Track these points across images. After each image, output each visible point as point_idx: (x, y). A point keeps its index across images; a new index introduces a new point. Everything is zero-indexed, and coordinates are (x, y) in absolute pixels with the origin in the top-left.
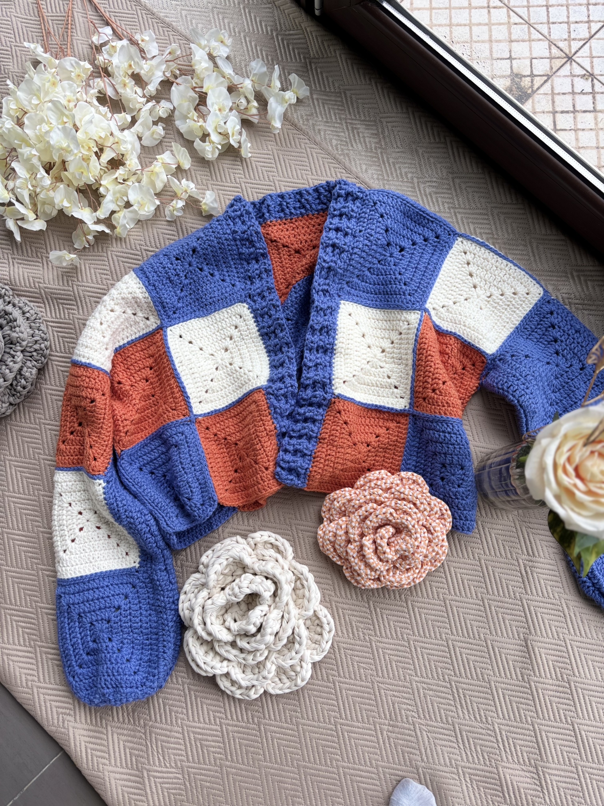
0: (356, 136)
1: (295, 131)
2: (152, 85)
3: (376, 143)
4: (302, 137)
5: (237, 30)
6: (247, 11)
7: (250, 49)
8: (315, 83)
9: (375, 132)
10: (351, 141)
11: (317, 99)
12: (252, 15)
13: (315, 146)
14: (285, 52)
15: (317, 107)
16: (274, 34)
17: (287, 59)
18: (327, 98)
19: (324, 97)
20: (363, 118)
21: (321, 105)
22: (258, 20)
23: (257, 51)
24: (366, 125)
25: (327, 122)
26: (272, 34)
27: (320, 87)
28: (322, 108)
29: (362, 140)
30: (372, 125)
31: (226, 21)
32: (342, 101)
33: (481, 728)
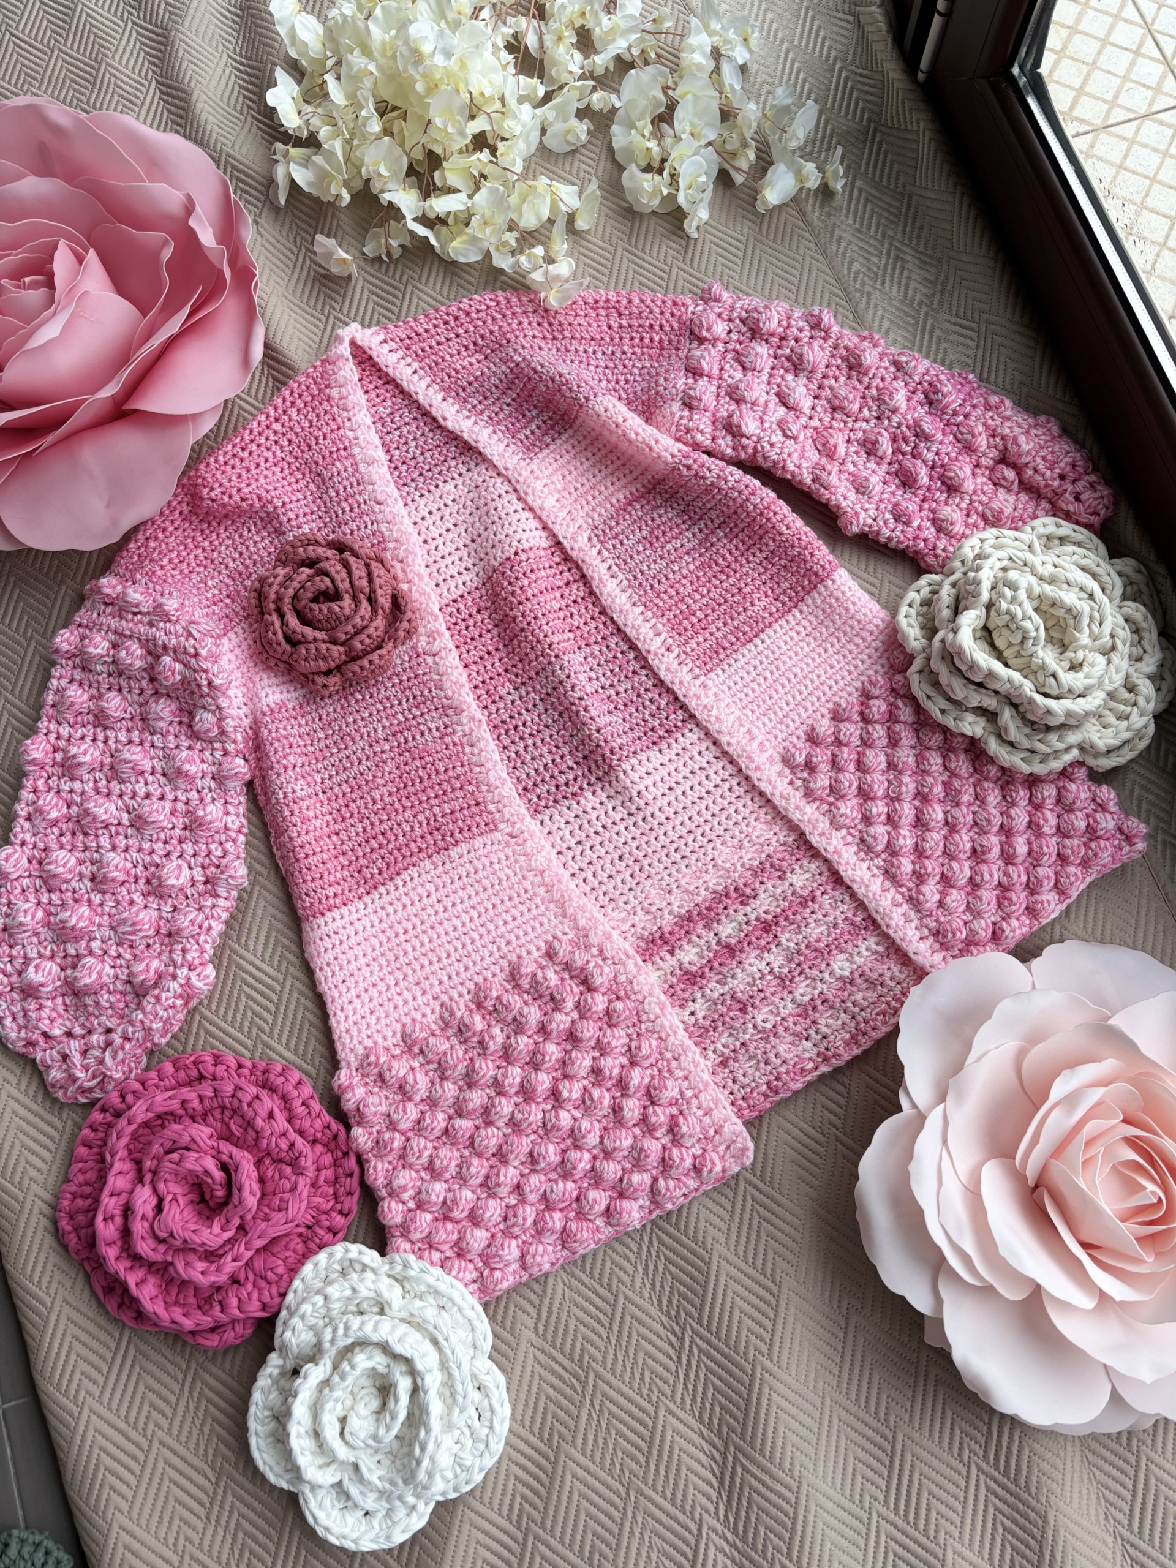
0: (897, 271)
1: (800, 223)
2: (602, 56)
3: (925, 295)
4: (807, 235)
5: (780, 36)
6: (811, 13)
7: (787, 70)
8: (868, 164)
9: (931, 277)
10: (884, 275)
11: (860, 190)
12: (816, 23)
13: (821, 258)
14: (843, 98)
15: (854, 202)
16: (838, 66)
17: (840, 110)
18: (876, 194)
19: (873, 191)
20: (922, 248)
21: (862, 201)
22: (822, 34)
23: (797, 78)
24: (922, 261)
25: (860, 231)
26: (834, 63)
27: (874, 174)
28: (861, 206)
29: (904, 281)
30: (931, 265)
31: (769, 16)
32: (899, 210)
33: (662, 1324)
